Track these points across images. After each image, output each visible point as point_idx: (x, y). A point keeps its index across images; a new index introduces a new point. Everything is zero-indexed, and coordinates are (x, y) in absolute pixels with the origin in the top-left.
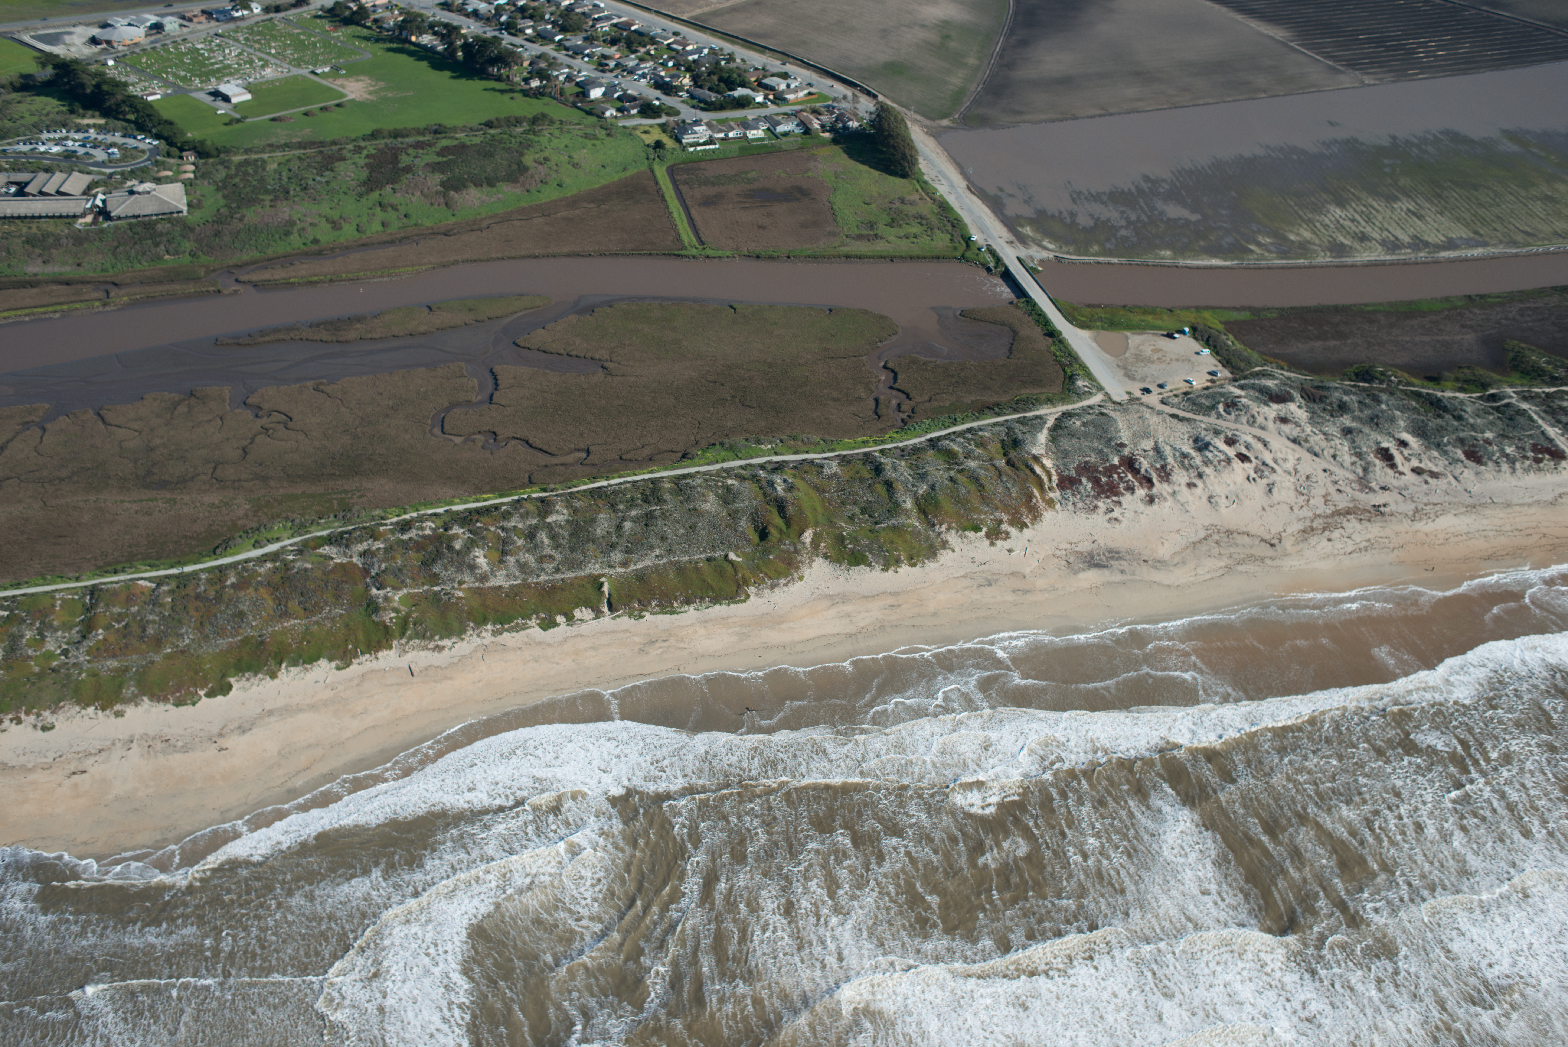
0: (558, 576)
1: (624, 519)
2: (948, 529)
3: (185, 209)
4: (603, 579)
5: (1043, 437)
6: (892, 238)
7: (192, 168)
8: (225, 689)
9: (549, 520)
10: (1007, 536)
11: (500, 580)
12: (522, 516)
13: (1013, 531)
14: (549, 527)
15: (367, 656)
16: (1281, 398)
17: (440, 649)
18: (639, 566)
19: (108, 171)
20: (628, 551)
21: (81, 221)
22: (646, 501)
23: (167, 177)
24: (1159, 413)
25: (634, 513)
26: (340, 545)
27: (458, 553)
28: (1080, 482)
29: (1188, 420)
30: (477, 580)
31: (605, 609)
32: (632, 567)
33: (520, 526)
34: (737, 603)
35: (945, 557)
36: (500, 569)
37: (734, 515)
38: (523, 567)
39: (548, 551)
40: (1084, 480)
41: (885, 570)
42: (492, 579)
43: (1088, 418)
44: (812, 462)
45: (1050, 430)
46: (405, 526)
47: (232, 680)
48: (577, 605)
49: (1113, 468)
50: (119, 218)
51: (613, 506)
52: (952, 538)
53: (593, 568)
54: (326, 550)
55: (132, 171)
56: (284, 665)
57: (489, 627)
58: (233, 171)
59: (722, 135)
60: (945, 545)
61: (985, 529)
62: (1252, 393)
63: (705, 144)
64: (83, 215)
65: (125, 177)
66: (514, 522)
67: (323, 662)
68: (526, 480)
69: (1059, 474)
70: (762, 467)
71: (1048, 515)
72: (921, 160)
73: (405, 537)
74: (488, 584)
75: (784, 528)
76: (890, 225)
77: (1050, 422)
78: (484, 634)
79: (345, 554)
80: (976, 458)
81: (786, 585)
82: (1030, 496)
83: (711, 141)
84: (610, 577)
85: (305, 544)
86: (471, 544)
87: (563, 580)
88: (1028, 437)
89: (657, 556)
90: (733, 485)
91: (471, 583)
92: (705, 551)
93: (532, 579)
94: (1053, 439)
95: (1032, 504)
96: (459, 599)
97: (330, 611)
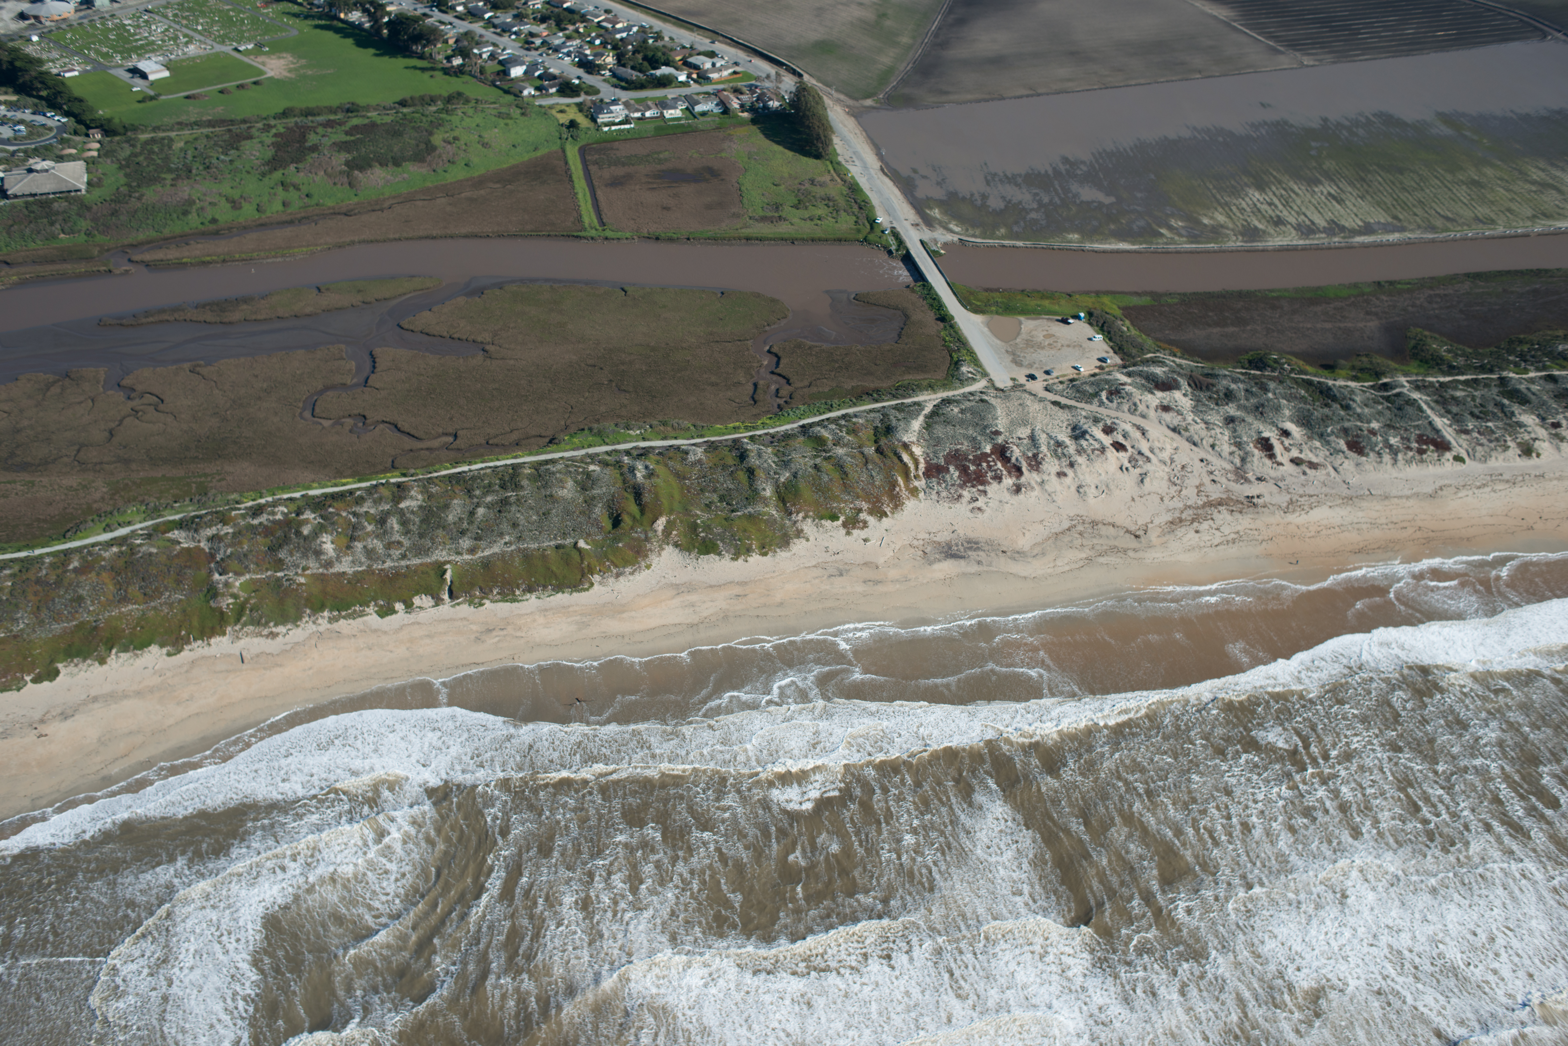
0: (403, 563)
1: (478, 505)
2: (804, 518)
3: (83, 187)
4: (448, 566)
5: (917, 424)
6: (796, 220)
7: (97, 146)
8: (52, 674)
9: (402, 505)
10: (865, 524)
11: (344, 566)
12: (375, 502)
13: (871, 520)
14: (402, 512)
15: (200, 642)
16: (1166, 386)
17: (273, 635)
18: (487, 553)
19: (12, 148)
20: (478, 538)
22: (503, 487)
23: (70, 155)
24: (1041, 400)
25: (489, 499)
26: (189, 530)
27: (305, 538)
28: (948, 471)
29: (1069, 407)
30: (322, 566)
31: (446, 597)
32: (480, 554)
33: (372, 511)
34: (579, 591)
35: (798, 546)
36: (346, 554)
37: (590, 502)
38: (370, 553)
39: (397, 537)
40: (952, 468)
41: (735, 558)
42: (337, 565)
43: (967, 405)
44: (678, 448)
45: (926, 417)
46: (257, 511)
47: (60, 666)
48: (417, 593)
49: (985, 456)
50: (16, 196)
51: (469, 492)
52: (808, 527)
53: (440, 555)
54: (175, 534)
55: (36, 149)
56: (114, 651)
57: (326, 614)
58: (138, 149)
59: (638, 115)
60: (799, 534)
61: (842, 518)
62: (1138, 380)
63: (620, 123)
65: (28, 155)
66: (367, 507)
67: (154, 649)
68: (389, 465)
69: (927, 462)
70: (628, 453)
71: (910, 504)
72: (836, 140)
73: (255, 522)
74: (332, 571)
75: (638, 515)
76: (796, 207)
77: (928, 409)
78: (320, 621)
79: (193, 539)
80: (845, 445)
81: (632, 573)
82: (894, 484)
83: (626, 121)
84: (455, 564)
85: (156, 528)
86: (319, 530)
87: (407, 567)
88: (902, 423)
89: (506, 543)
90: (594, 471)
91: (314, 569)
92: (555, 538)
93: (377, 566)
94: (927, 426)
95: (895, 492)
96: (301, 585)
97: (169, 596)
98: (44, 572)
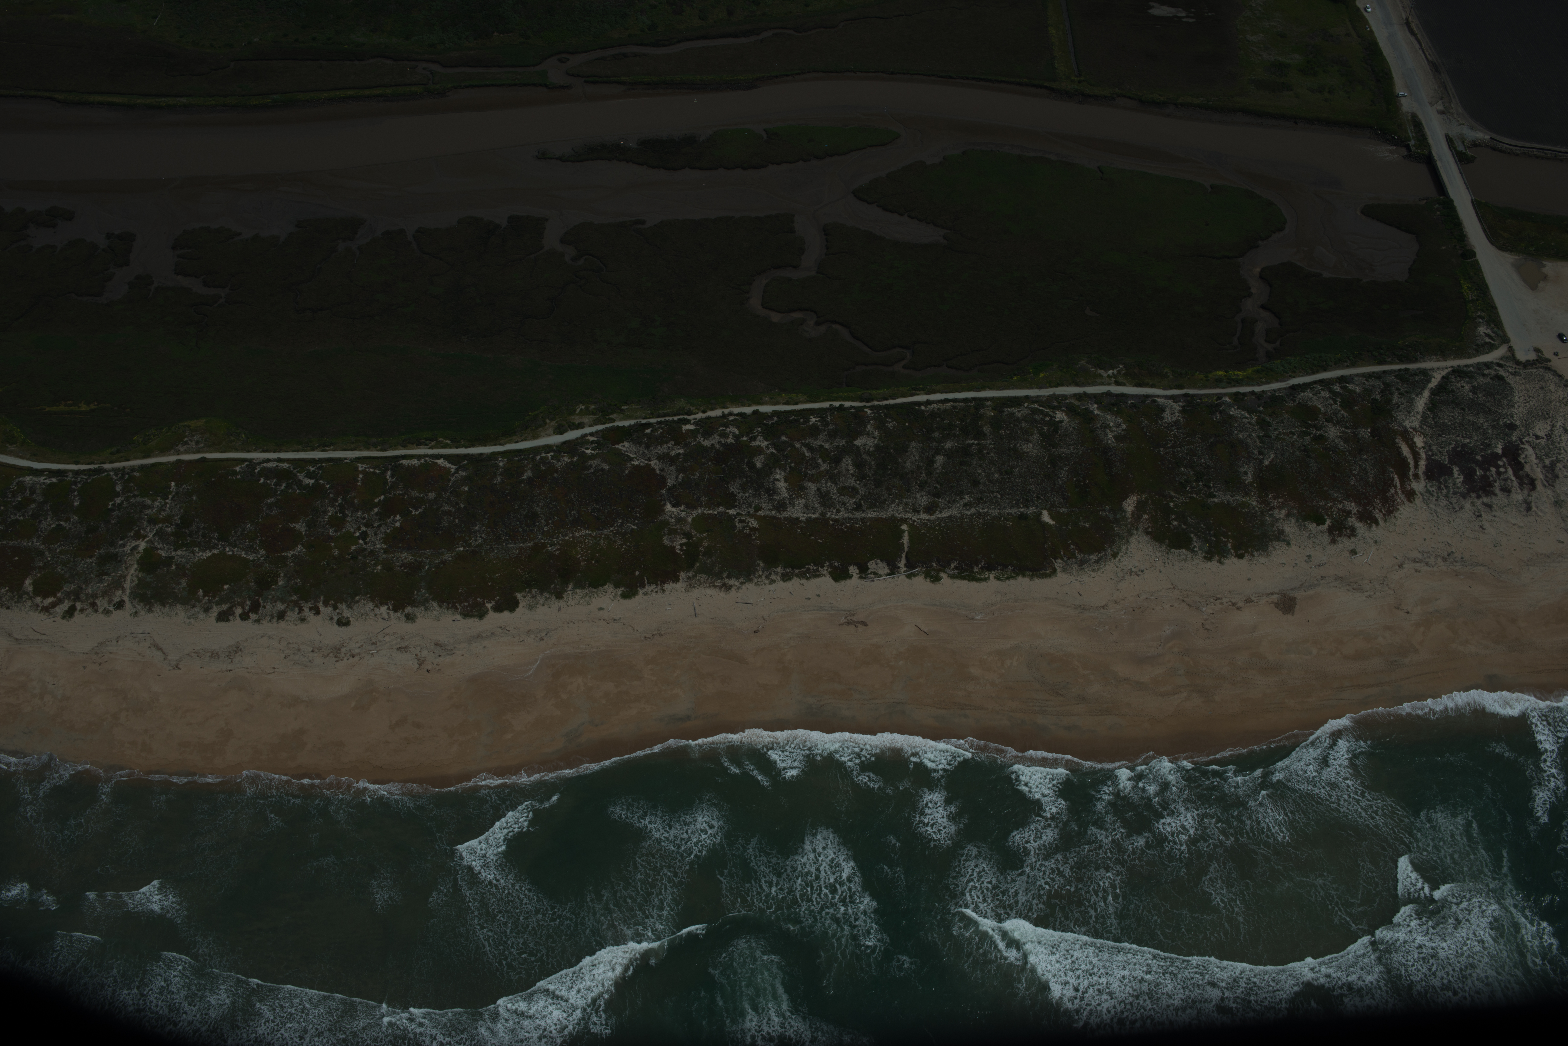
0: (858, 515)
1: (937, 452)
2: (1288, 515)
4: (905, 527)
5: (1421, 403)
6: (1302, 91)
8: (511, 605)
9: (858, 443)
10: (1353, 532)
11: (797, 511)
12: (830, 433)
13: (1360, 526)
14: (857, 452)
15: (653, 587)
17: (726, 589)
18: (945, 514)
20: (936, 494)
22: (964, 430)
25: (948, 445)
26: (641, 443)
27: (758, 473)
28: (1451, 473)
30: (775, 508)
31: (902, 564)
32: (938, 515)
33: (827, 446)
34: (1041, 577)
35: (1278, 551)
36: (799, 496)
37: (1055, 463)
38: (824, 498)
39: (851, 482)
40: (1456, 470)
41: (1208, 558)
42: (790, 508)
43: (1481, 380)
44: (1153, 400)
45: (1433, 392)
46: (709, 429)
47: (519, 595)
48: (873, 555)
49: (1493, 459)
51: (928, 433)
52: (1290, 528)
54: (625, 447)
56: (570, 586)
57: (779, 569)
60: (1280, 536)
61: (1328, 522)
66: (822, 441)
67: (609, 588)
68: (842, 380)
69: (1428, 458)
70: (1098, 400)
71: (1405, 511)
73: (707, 443)
74: (784, 515)
75: (1106, 488)
76: (1304, 71)
77: (1435, 382)
78: (773, 577)
79: (644, 455)
80: (1338, 423)
81: (1097, 562)
82: (1390, 483)
84: (912, 526)
85: (604, 435)
86: (773, 463)
87: (862, 519)
88: (1404, 402)
89: (965, 505)
90: (1061, 421)
91: (767, 511)
92: (1017, 506)
93: (831, 515)
94: (1433, 406)
95: (1389, 495)
96: (753, 529)
97: (622, 524)
98: (499, 479)
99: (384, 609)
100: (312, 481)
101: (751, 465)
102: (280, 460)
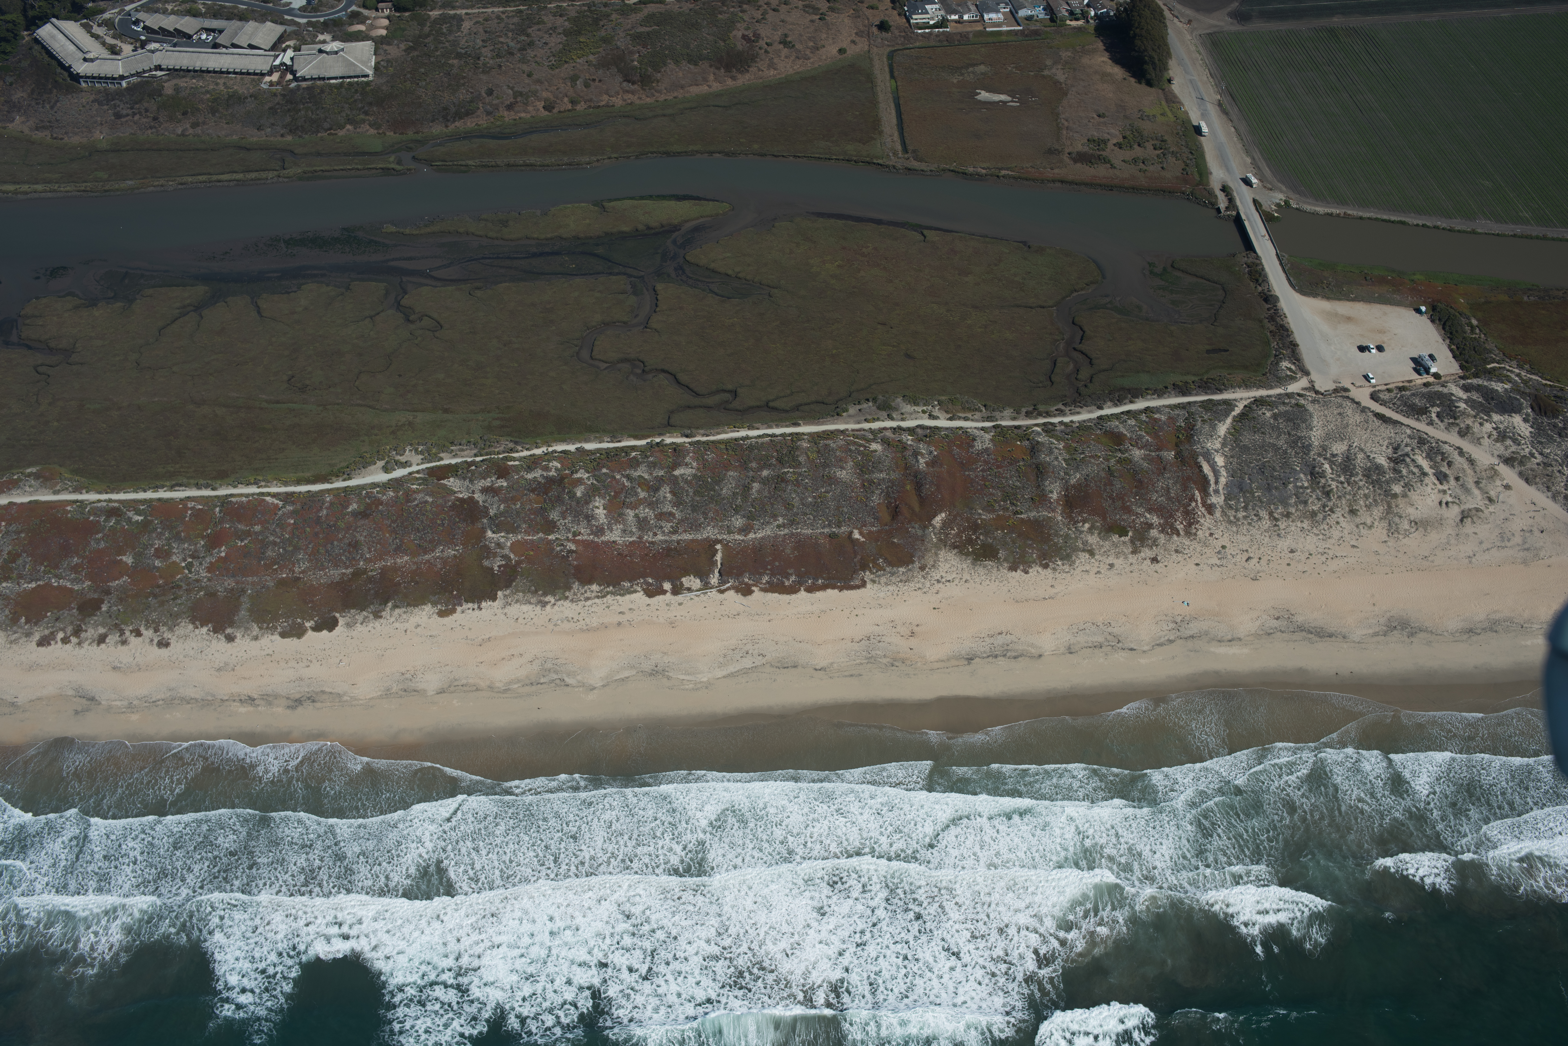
0: (675, 537)
1: (753, 480)
2: (1091, 529)
3: (370, 72)
4: (718, 547)
5: (1223, 428)
6: (1117, 162)
7: (386, 22)
8: (331, 624)
9: (677, 473)
10: (1155, 543)
11: (615, 535)
12: (650, 466)
13: (1162, 539)
14: (675, 481)
15: (470, 605)
16: (1507, 406)
17: (542, 605)
18: (759, 535)
19: (301, 22)
20: (751, 517)
21: (267, 79)
22: (780, 461)
23: (359, 33)
24: (1364, 410)
25: (765, 473)
26: (464, 479)
27: (578, 501)
29: (1394, 423)
30: (592, 533)
31: (715, 580)
32: (751, 536)
33: (646, 476)
34: (850, 589)
35: (1082, 560)
36: (617, 522)
37: (868, 487)
38: (641, 523)
39: (668, 508)
40: (1255, 486)
41: (1013, 568)
42: (607, 533)
43: (1282, 408)
44: (965, 431)
45: (1235, 419)
47: (338, 615)
48: (687, 573)
49: (1294, 473)
50: (304, 79)
51: (745, 463)
52: (1093, 539)
53: (711, 532)
54: (451, 482)
55: (326, 24)
56: (389, 605)
57: (595, 587)
58: (427, 29)
59: (955, 17)
60: (1084, 546)
61: (1131, 534)
62: (1475, 396)
63: (935, 26)
64: (270, 73)
65: (318, 30)
66: (641, 472)
67: (427, 607)
68: (663, 422)
69: (1229, 476)
70: (912, 432)
71: (1205, 523)
73: (529, 476)
74: (602, 539)
75: (917, 508)
76: (1119, 146)
77: (1238, 410)
78: (588, 595)
79: (468, 489)
80: (1143, 447)
81: (905, 574)
82: (1191, 498)
83: (943, 23)
84: (726, 546)
85: (431, 472)
86: (593, 492)
87: (678, 542)
88: (1207, 427)
89: (779, 526)
90: (876, 451)
91: (585, 535)
92: (829, 526)
93: (648, 537)
94: (1235, 432)
95: (1190, 508)
96: (571, 551)
97: (442, 551)
98: (325, 512)
99: (204, 630)
100: (140, 518)
101: (572, 495)
102: (110, 501)
